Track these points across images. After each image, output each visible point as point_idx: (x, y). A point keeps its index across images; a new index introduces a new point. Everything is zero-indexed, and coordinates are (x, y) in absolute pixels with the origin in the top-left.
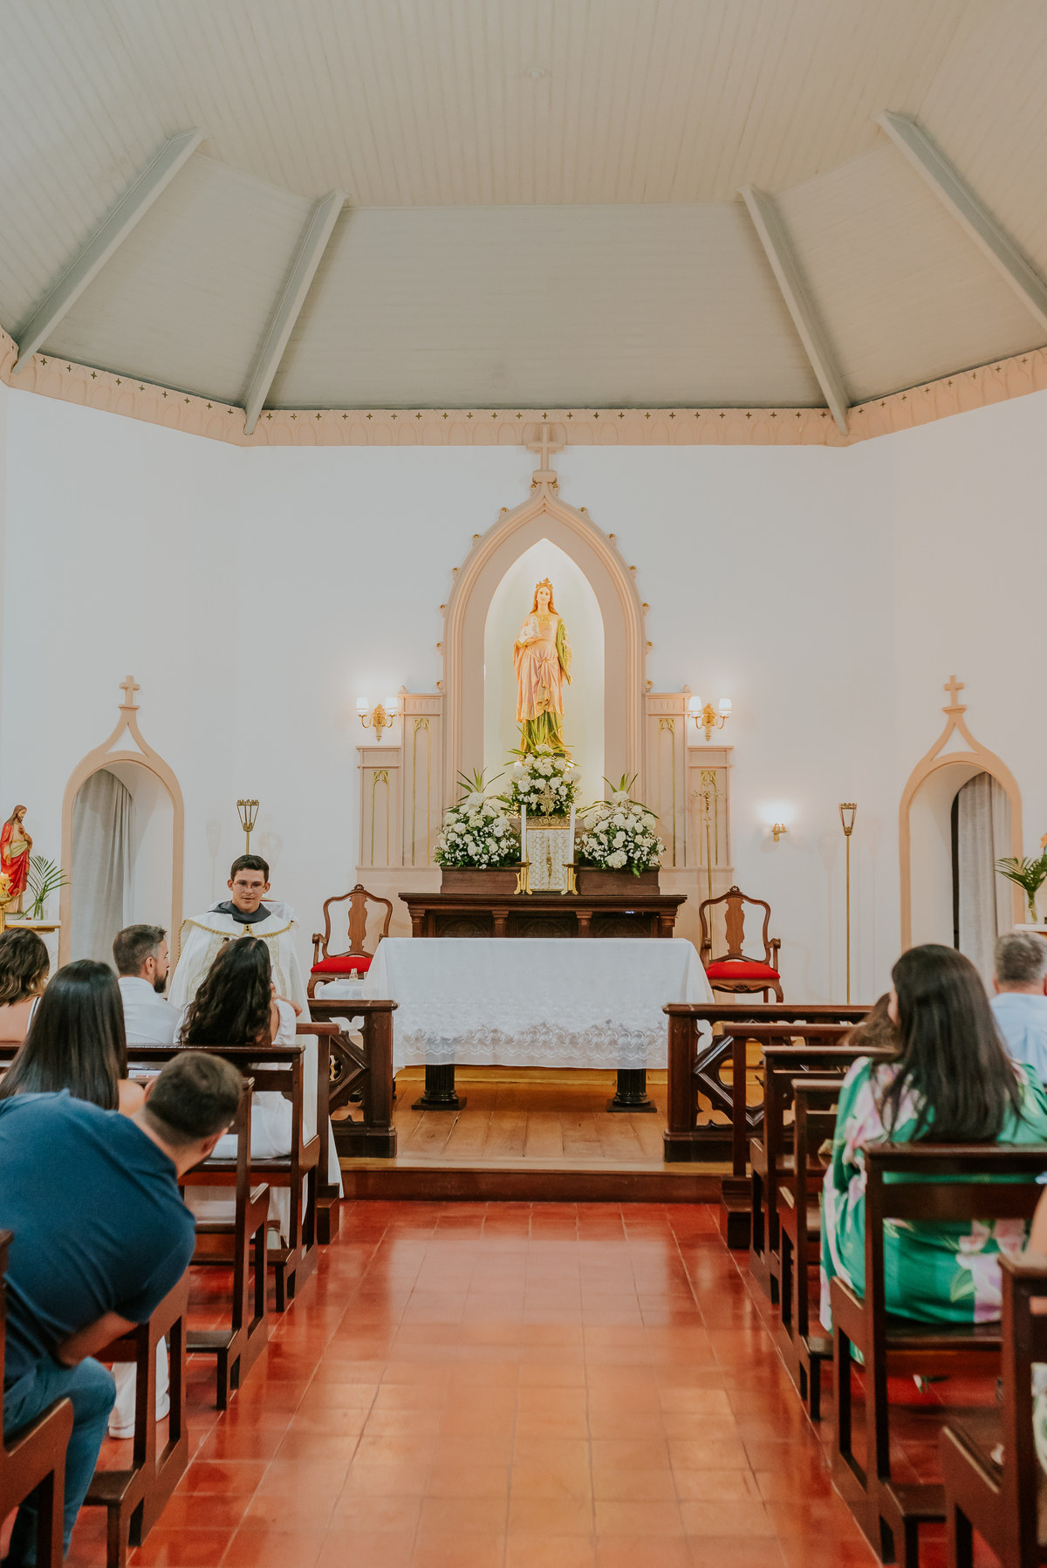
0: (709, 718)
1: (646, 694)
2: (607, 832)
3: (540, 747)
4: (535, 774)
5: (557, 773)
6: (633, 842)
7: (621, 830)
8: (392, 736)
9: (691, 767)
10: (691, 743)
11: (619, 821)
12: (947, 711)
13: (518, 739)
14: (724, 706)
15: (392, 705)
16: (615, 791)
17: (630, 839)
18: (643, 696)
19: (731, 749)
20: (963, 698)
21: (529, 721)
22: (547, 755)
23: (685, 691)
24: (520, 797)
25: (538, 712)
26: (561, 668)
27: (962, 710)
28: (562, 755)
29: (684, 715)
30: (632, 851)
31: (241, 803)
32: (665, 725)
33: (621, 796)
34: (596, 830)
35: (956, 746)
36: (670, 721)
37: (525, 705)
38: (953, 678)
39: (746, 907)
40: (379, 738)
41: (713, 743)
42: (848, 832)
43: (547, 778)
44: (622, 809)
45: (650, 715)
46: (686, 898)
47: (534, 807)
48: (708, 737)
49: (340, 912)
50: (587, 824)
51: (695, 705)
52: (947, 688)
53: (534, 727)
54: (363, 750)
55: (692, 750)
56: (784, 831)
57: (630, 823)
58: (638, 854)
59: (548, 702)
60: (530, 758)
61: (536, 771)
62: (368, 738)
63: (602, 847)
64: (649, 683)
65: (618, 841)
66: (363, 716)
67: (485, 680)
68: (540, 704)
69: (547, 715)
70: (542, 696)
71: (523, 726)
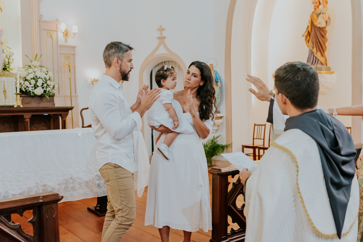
2: (33, 79)
6: (46, 84)
7: (39, 78)
9: (60, 54)
10: (60, 43)
11: (38, 74)
12: (159, 38)
14: (75, 29)
16: (31, 61)
17: (44, 82)
18: (40, 21)
19: (76, 47)
20: (164, 34)
23: (58, 21)
27: (165, 38)
29: (57, 31)
30: (45, 87)
32: (49, 35)
33: (35, 63)
35: (162, 51)
36: (51, 33)
38: (161, 26)
41: (68, 44)
44: (37, 69)
45: (43, 30)
46: (73, 108)
48: (66, 42)
51: (62, 27)
52: (158, 30)
55: (61, 46)
57: (43, 75)
58: (48, 89)
63: (31, 86)
64: (41, 15)
65: (40, 83)
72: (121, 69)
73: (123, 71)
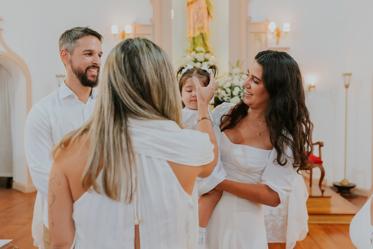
0: (278, 34)
1: (249, 22)
2: (230, 88)
3: (198, 49)
4: (196, 61)
5: (206, 60)
6: (243, 92)
7: (236, 86)
10: (269, 46)
11: (236, 82)
13: (189, 45)
14: (286, 27)
15: (129, 30)
16: (233, 68)
17: (241, 91)
18: (247, 24)
19: (289, 48)
21: (194, 38)
22: (202, 52)
23: (268, 21)
25: (198, 33)
26: (209, 13)
28: (208, 52)
29: (266, 33)
31: (57, 76)
32: (257, 38)
33: (237, 70)
34: (225, 87)
36: (260, 35)
37: (192, 30)
41: (280, 46)
42: (347, 87)
43: (201, 62)
44: (237, 77)
45: (250, 33)
48: (278, 43)
50: (220, 85)
51: (272, 27)
53: (196, 40)
56: (314, 87)
59: (202, 28)
60: (193, 53)
61: (196, 60)
63: (227, 95)
64: (250, 17)
65: (236, 91)
66: (115, 35)
67: (172, 18)
68: (198, 29)
69: (202, 34)
70: (200, 25)
71: (191, 40)
72: (72, 67)
73: (77, 70)
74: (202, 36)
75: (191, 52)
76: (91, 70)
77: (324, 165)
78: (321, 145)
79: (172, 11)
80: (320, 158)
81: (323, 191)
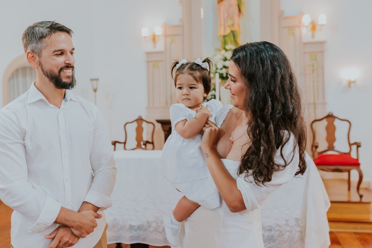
0: (314, 27)
1: (281, 16)
3: (228, 46)
8: (160, 46)
9: (305, 53)
10: (304, 40)
14: (322, 20)
15: (159, 31)
18: (279, 18)
19: (325, 42)
21: (224, 36)
23: (302, 14)
24: (218, 71)
25: (228, 31)
26: (240, 10)
29: (300, 27)
31: (91, 80)
32: (291, 32)
36: (293, 30)
37: (222, 28)
39: (337, 123)
40: (155, 47)
41: (316, 40)
45: (283, 28)
47: (225, 75)
48: (313, 36)
49: (132, 129)
51: (306, 20)
54: (148, 54)
55: (305, 44)
56: (354, 82)
59: (233, 25)
60: (223, 52)
61: (225, 58)
62: (150, 47)
64: (282, 11)
66: (145, 37)
67: (202, 17)
68: (229, 26)
69: (233, 32)
70: (230, 23)
71: (221, 39)
72: (43, 70)
73: (49, 73)
74: (233, 33)
75: (220, 51)
76: (65, 71)
77: (362, 167)
78: (358, 146)
79: (202, 10)
80: (357, 160)
81: (361, 196)
